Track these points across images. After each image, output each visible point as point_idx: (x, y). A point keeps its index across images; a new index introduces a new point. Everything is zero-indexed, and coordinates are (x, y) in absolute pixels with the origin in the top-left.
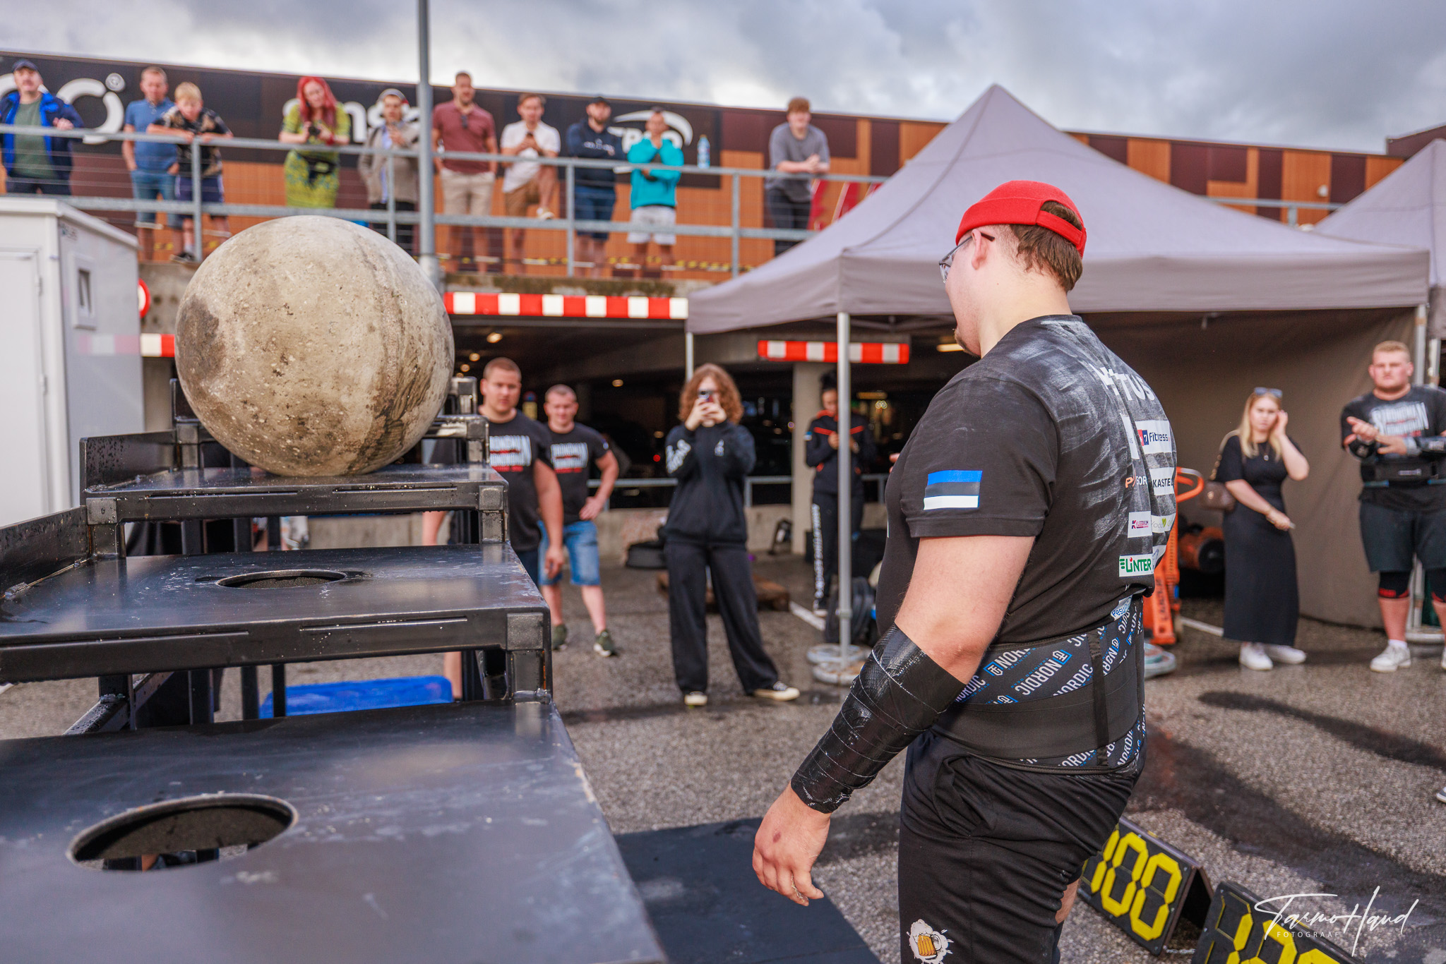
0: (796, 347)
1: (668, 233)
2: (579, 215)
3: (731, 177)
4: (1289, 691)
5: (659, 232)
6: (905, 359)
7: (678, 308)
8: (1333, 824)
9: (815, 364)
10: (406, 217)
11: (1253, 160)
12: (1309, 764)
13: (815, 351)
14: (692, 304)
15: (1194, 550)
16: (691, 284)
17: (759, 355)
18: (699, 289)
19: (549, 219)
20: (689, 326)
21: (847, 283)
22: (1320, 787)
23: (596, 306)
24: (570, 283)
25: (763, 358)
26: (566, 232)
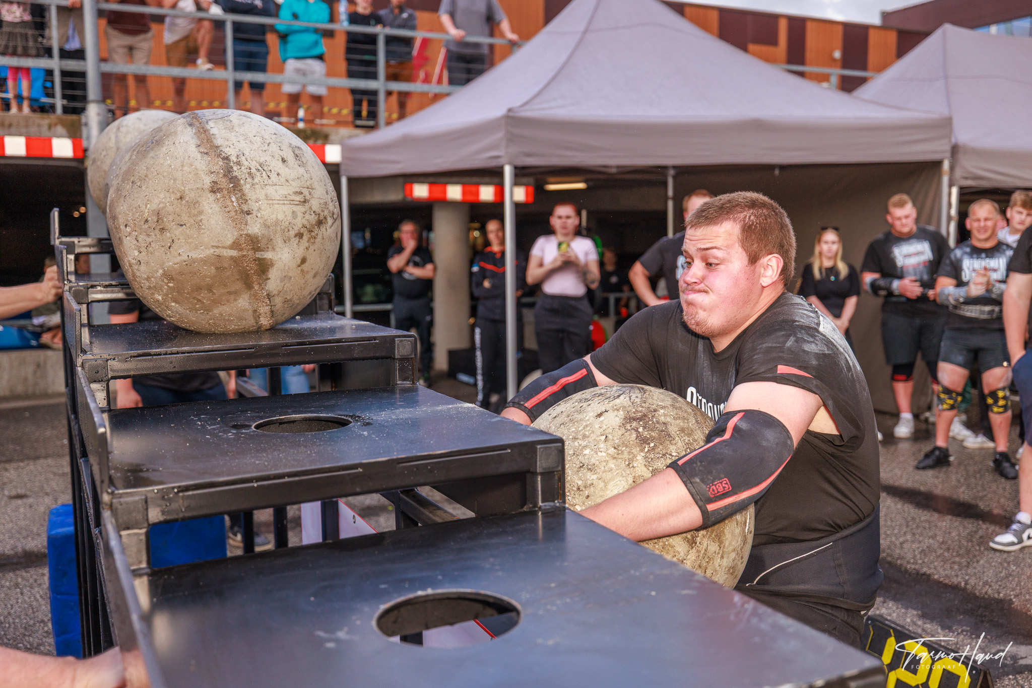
0: (438, 189)
1: (320, 85)
2: (237, 67)
5: (313, 84)
6: (531, 199)
7: (332, 154)
8: (917, 567)
9: (453, 204)
10: (72, 65)
11: (783, 24)
12: (889, 523)
13: (454, 192)
14: (345, 150)
16: (344, 131)
17: (405, 196)
18: (350, 137)
19: (209, 69)
20: (342, 168)
21: (511, 139)
22: (901, 540)
25: (409, 199)
26: (226, 82)
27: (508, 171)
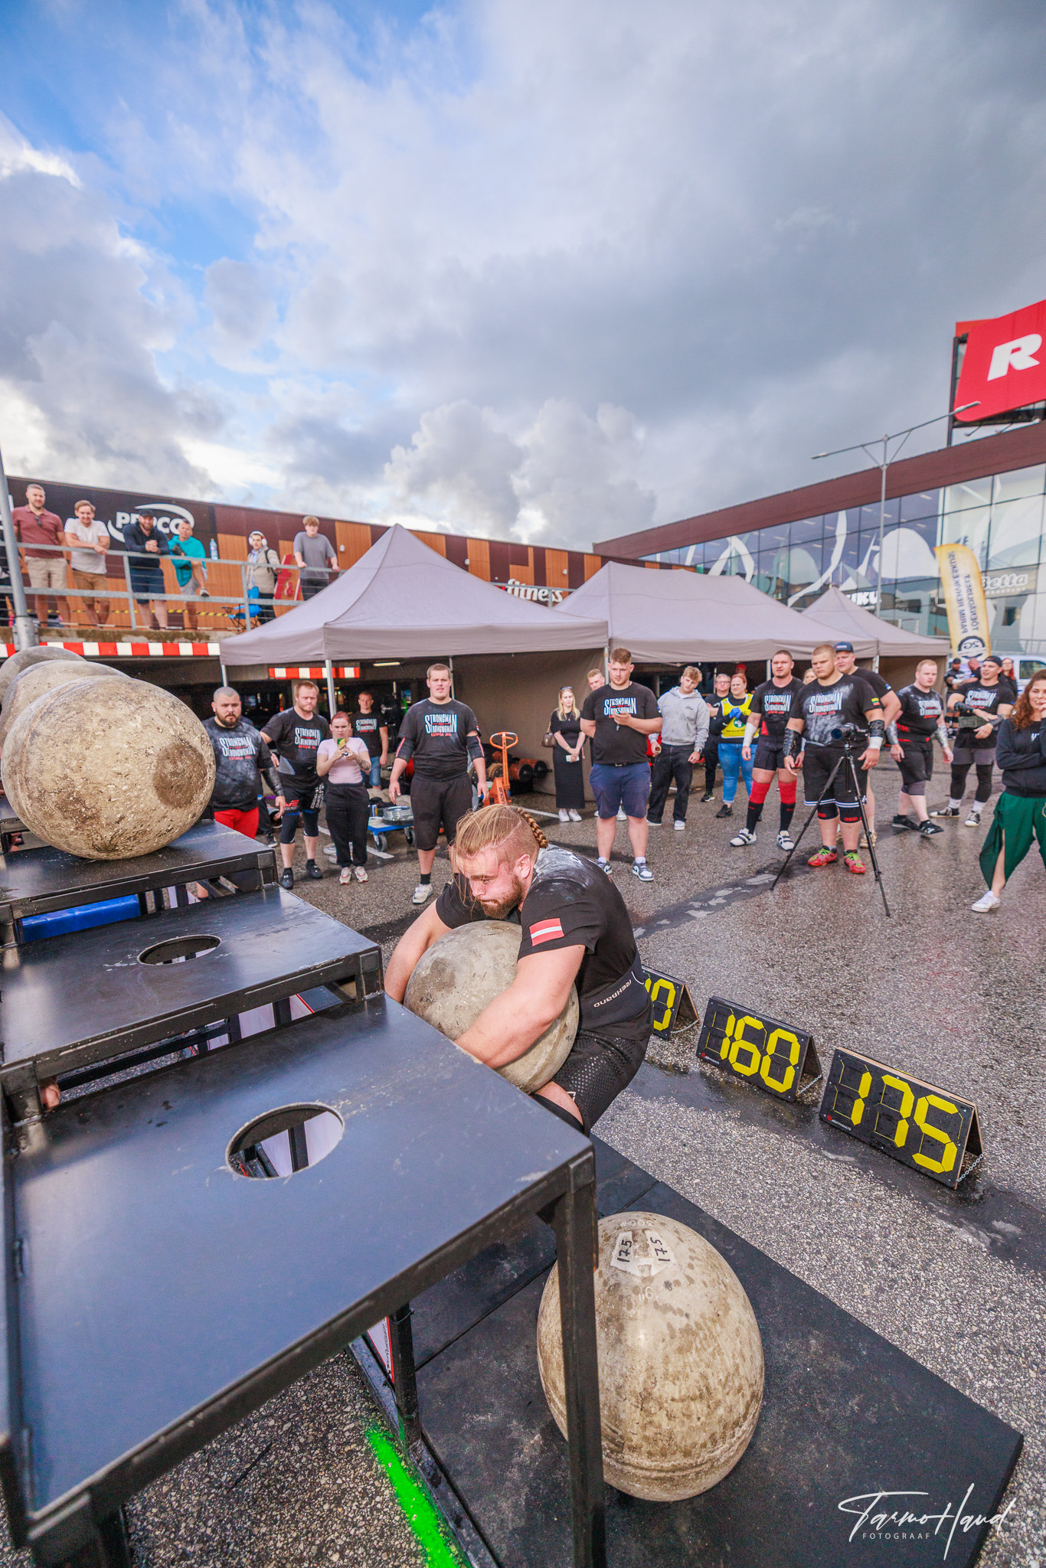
0: (292, 671)
2: (136, 589)
3: (241, 566)
4: (561, 835)
6: (358, 676)
7: (214, 649)
11: (531, 552)
14: (222, 647)
15: (517, 770)
16: (220, 633)
17: (268, 676)
18: (225, 637)
20: (221, 659)
21: (328, 643)
23: (156, 649)
24: (136, 633)
25: (272, 678)
26: (126, 600)
27: (328, 663)
